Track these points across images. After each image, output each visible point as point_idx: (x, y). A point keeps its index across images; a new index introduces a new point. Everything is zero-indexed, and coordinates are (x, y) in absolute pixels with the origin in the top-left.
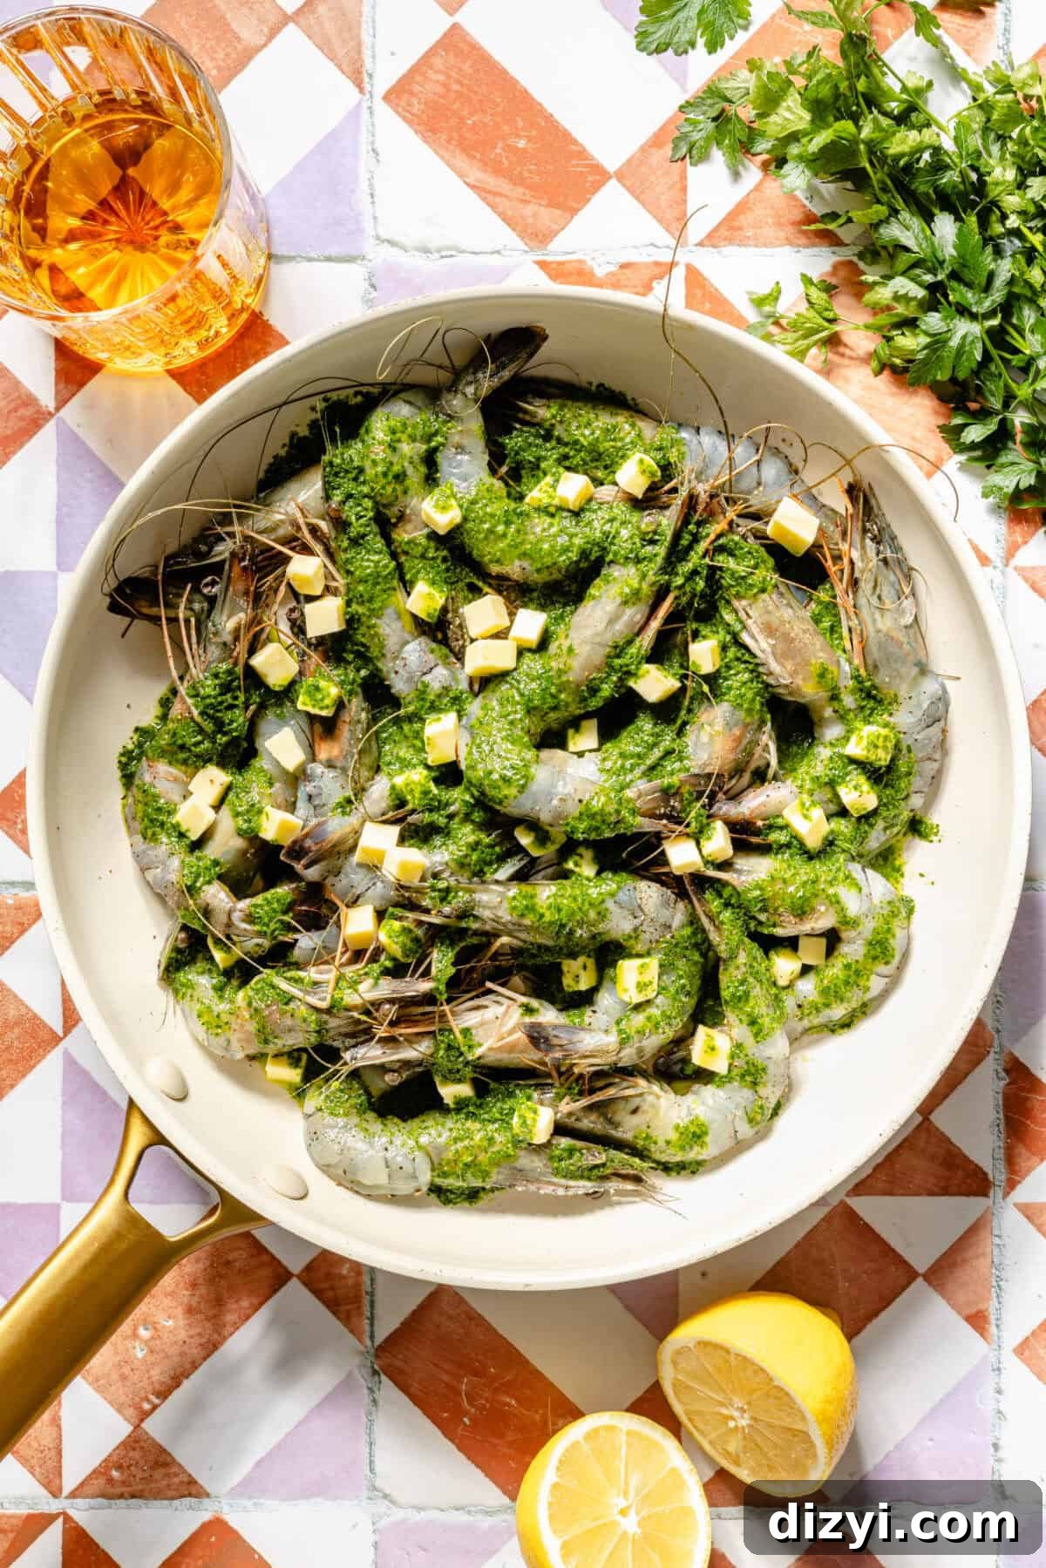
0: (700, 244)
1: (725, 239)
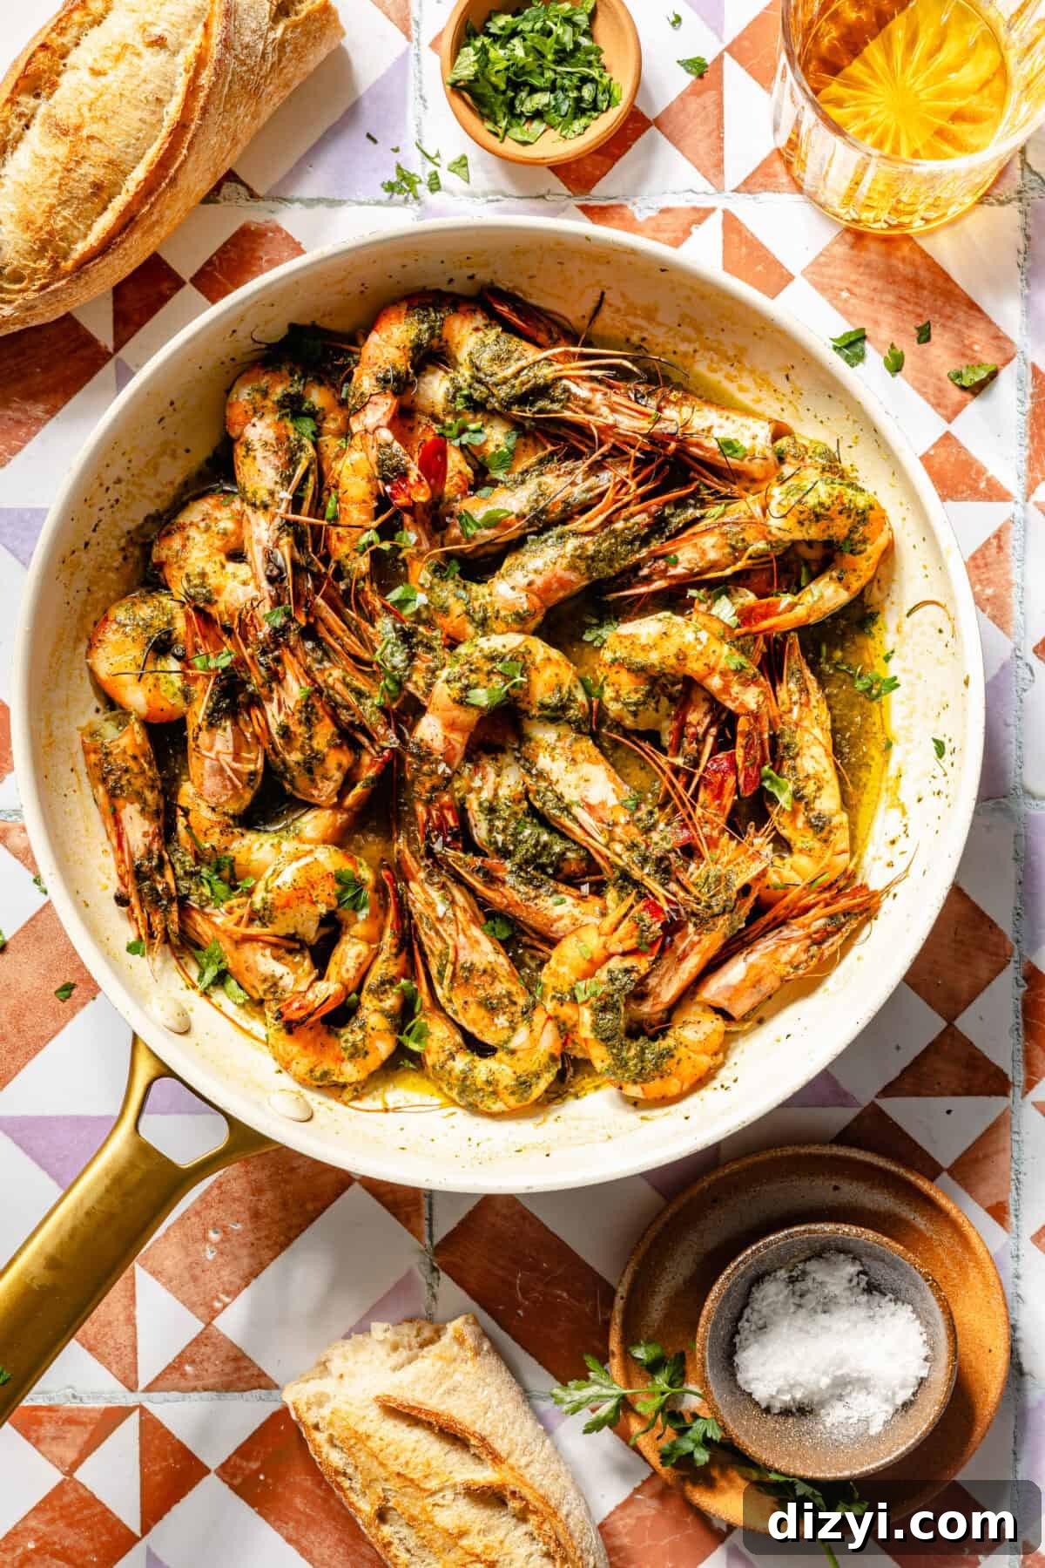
0: (736, 190)
1: (760, 185)
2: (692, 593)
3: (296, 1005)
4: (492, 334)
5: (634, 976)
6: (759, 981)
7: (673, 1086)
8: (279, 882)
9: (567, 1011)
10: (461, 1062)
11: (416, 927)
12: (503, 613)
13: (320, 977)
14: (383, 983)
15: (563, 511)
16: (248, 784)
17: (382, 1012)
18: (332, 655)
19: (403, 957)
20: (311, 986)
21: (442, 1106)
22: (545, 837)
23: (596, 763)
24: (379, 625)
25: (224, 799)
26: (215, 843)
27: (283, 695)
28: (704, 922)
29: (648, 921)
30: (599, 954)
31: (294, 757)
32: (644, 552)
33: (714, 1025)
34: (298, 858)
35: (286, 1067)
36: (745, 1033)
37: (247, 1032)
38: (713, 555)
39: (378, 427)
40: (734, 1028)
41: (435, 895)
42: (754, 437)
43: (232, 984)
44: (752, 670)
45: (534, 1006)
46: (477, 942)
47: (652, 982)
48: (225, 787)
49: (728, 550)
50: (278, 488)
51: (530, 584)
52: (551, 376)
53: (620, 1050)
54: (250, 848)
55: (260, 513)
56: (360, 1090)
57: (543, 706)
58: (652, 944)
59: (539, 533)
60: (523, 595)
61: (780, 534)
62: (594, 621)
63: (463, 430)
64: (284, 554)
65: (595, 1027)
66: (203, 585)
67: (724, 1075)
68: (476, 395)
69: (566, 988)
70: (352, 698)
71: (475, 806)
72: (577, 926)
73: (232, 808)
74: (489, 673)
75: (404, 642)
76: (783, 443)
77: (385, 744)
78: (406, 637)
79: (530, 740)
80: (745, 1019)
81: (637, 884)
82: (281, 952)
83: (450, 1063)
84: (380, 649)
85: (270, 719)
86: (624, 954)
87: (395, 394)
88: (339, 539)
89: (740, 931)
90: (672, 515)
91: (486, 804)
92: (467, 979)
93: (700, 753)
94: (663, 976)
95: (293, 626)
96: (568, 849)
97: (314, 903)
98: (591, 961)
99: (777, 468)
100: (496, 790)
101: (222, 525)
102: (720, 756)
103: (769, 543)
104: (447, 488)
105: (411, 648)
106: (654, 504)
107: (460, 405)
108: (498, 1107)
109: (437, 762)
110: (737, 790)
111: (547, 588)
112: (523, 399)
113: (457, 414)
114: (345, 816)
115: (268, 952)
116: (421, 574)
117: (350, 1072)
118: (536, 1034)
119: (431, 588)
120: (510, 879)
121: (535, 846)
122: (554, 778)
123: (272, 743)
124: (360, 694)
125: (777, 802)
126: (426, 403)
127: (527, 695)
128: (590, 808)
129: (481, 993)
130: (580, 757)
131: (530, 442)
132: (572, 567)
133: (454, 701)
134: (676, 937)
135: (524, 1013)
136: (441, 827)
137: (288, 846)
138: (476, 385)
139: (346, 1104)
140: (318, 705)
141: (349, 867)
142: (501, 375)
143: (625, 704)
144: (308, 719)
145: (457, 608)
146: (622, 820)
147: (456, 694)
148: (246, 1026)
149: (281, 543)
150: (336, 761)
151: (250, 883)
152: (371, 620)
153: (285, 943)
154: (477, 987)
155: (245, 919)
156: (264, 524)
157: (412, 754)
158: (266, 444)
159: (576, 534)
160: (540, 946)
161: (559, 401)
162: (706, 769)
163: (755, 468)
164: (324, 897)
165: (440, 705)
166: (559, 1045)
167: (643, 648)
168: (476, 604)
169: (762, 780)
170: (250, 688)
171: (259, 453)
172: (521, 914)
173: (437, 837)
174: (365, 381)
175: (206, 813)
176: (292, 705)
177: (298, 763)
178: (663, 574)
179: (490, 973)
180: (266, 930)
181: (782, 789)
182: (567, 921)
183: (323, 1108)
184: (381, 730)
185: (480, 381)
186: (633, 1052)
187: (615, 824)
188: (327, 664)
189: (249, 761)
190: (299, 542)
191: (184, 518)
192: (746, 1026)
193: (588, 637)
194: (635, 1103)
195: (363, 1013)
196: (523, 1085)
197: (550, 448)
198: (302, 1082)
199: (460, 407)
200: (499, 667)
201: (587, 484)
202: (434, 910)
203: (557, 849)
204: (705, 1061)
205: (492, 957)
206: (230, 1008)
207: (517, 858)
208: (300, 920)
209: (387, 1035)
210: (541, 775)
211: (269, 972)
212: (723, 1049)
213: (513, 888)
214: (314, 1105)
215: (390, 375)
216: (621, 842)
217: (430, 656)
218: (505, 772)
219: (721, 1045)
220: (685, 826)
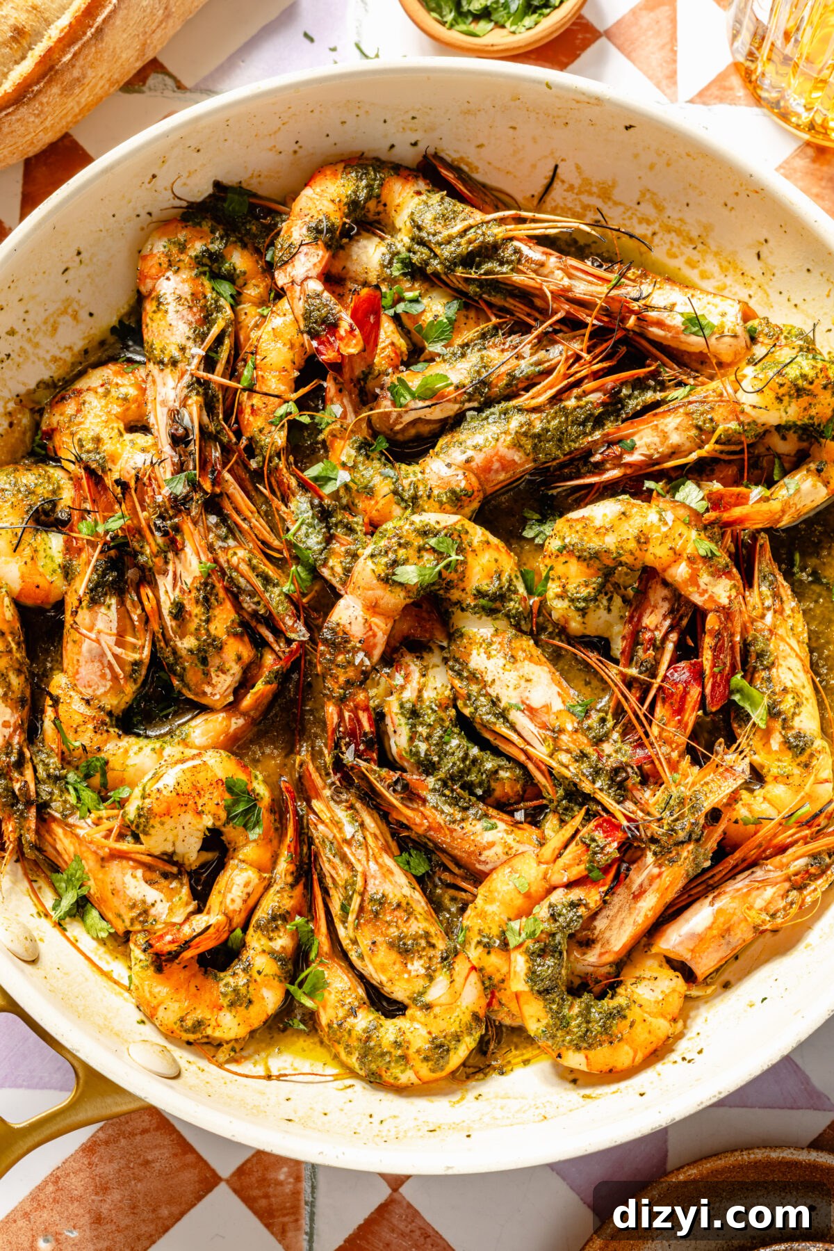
0: (691, 101)
1: (716, 97)
2: (649, 484)
3: (169, 938)
4: (436, 197)
5: (582, 911)
6: (728, 930)
7: (623, 1056)
8: (160, 785)
9: (494, 961)
10: (364, 1020)
11: (317, 856)
12: (436, 492)
13: (199, 911)
14: (274, 918)
15: (508, 385)
16: (130, 677)
17: (272, 953)
18: (238, 534)
19: (299, 889)
20: (187, 919)
21: (336, 1077)
22: (475, 751)
23: (539, 663)
24: (293, 505)
25: (102, 690)
26: (87, 743)
27: (180, 569)
28: (666, 850)
29: (601, 842)
30: (538, 887)
31: (187, 644)
32: (597, 435)
33: (671, 983)
34: (183, 761)
35: (149, 1014)
36: (707, 999)
37: (107, 975)
38: (675, 439)
39: (307, 278)
40: (694, 992)
41: (342, 814)
42: (723, 315)
43: (93, 915)
44: (724, 559)
45: (456, 953)
46: (392, 873)
47: (600, 924)
48: (103, 676)
49: (694, 432)
50: (190, 344)
51: (468, 461)
52: (500, 236)
53: (561, 1007)
54: (126, 751)
55: (168, 370)
56: (239, 1050)
57: (480, 594)
58: (605, 870)
59: (479, 410)
60: (460, 472)
61: (753, 413)
62: (537, 516)
63: (401, 299)
64: (193, 415)
65: (532, 976)
66: (97, 450)
67: (683, 1047)
68: (415, 259)
69: (495, 931)
70: (258, 583)
71: (395, 708)
72: (510, 856)
73: (111, 702)
74: (420, 549)
75: (321, 521)
76: (754, 323)
77: (293, 636)
78: (324, 515)
79: (462, 635)
80: (707, 981)
81: (588, 798)
82: (155, 876)
83: (351, 1020)
84: (293, 529)
85: (163, 598)
86: (570, 885)
87: (328, 246)
88: (254, 411)
89: (705, 871)
90: (629, 397)
91: (408, 706)
92: (377, 914)
93: (657, 662)
94: (615, 916)
95: (196, 496)
96: (500, 767)
97: (199, 813)
98: (528, 896)
99: (748, 348)
100: (420, 691)
101: (123, 390)
102: (682, 664)
103: (741, 423)
104: (376, 360)
105: (329, 529)
106: (609, 381)
107: (396, 271)
108: (406, 1077)
109: (355, 651)
110: (702, 704)
111: (487, 469)
112: (468, 260)
113: (392, 281)
114: (241, 721)
115: (139, 873)
116: (345, 451)
117: (229, 1025)
118: (457, 985)
119: (354, 467)
120: (432, 799)
121: (464, 759)
122: (489, 678)
123: (163, 627)
124: (267, 580)
125: (748, 717)
126: (359, 269)
127: (462, 579)
128: (531, 711)
129: (393, 932)
130: (521, 655)
131: (472, 314)
132: (517, 445)
133: (379, 578)
134: (633, 867)
135: (444, 959)
136: (353, 734)
137: (172, 750)
138: (416, 247)
139: (220, 1066)
140: (219, 586)
141: (241, 776)
142: (445, 233)
143: (572, 600)
144: (206, 599)
145: (383, 488)
146: (569, 727)
147: (381, 570)
148: (105, 968)
149: (190, 402)
150: (235, 651)
151: (124, 793)
152: (285, 500)
153: (160, 865)
154: (389, 924)
155: (115, 832)
156: (171, 382)
157: (325, 642)
158: (180, 298)
159: (520, 410)
160: (464, 885)
161: (509, 262)
162: (665, 678)
163: (723, 348)
164: (211, 807)
165: (362, 583)
166: (484, 1002)
167: (597, 532)
168: (406, 482)
169: (732, 692)
170: (142, 559)
171: (172, 307)
172: (443, 839)
173: (348, 745)
174: (295, 230)
175: (78, 706)
176: (189, 581)
177: (191, 651)
178: (617, 461)
179: (404, 907)
180: (138, 847)
181: (754, 705)
182: (498, 849)
183: (193, 1068)
184: (289, 622)
185: (422, 242)
186: (576, 1010)
187: (561, 731)
188: (231, 542)
189: (134, 648)
190: (209, 406)
191: (81, 384)
192: (710, 990)
193: (528, 534)
194: (574, 1078)
195: (248, 954)
196: (440, 1048)
197: (494, 320)
198: (169, 1035)
199: (396, 273)
200: (433, 542)
201: (535, 358)
202: (341, 830)
203: (489, 766)
204: (662, 1027)
205: (407, 891)
206: (87, 944)
207: (442, 774)
208: (181, 833)
209: (276, 983)
210: (474, 677)
211: (139, 897)
212: (682, 1016)
213: (435, 808)
214: (183, 1064)
215: (324, 225)
216: (568, 751)
217: (350, 539)
218: (431, 672)
219: (681, 1010)
220: (641, 745)
